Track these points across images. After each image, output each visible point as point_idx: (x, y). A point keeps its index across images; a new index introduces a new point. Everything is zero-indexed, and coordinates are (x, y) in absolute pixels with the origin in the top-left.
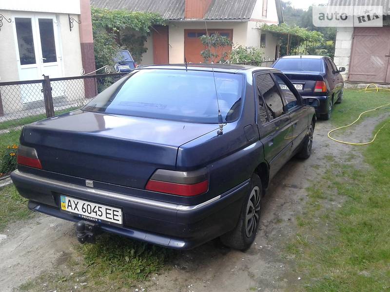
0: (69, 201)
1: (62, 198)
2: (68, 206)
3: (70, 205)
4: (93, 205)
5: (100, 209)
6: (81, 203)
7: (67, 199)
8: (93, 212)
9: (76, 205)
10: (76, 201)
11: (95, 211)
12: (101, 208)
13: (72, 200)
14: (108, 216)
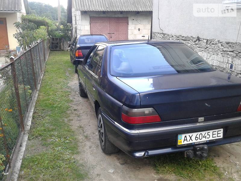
0: (186, 136)
1: (179, 136)
2: (184, 140)
3: (186, 139)
4: (203, 133)
5: (209, 134)
6: (194, 135)
7: (183, 136)
8: (204, 137)
9: (191, 138)
10: (191, 135)
11: (205, 136)
12: (209, 132)
13: (187, 135)
14: (214, 136)
